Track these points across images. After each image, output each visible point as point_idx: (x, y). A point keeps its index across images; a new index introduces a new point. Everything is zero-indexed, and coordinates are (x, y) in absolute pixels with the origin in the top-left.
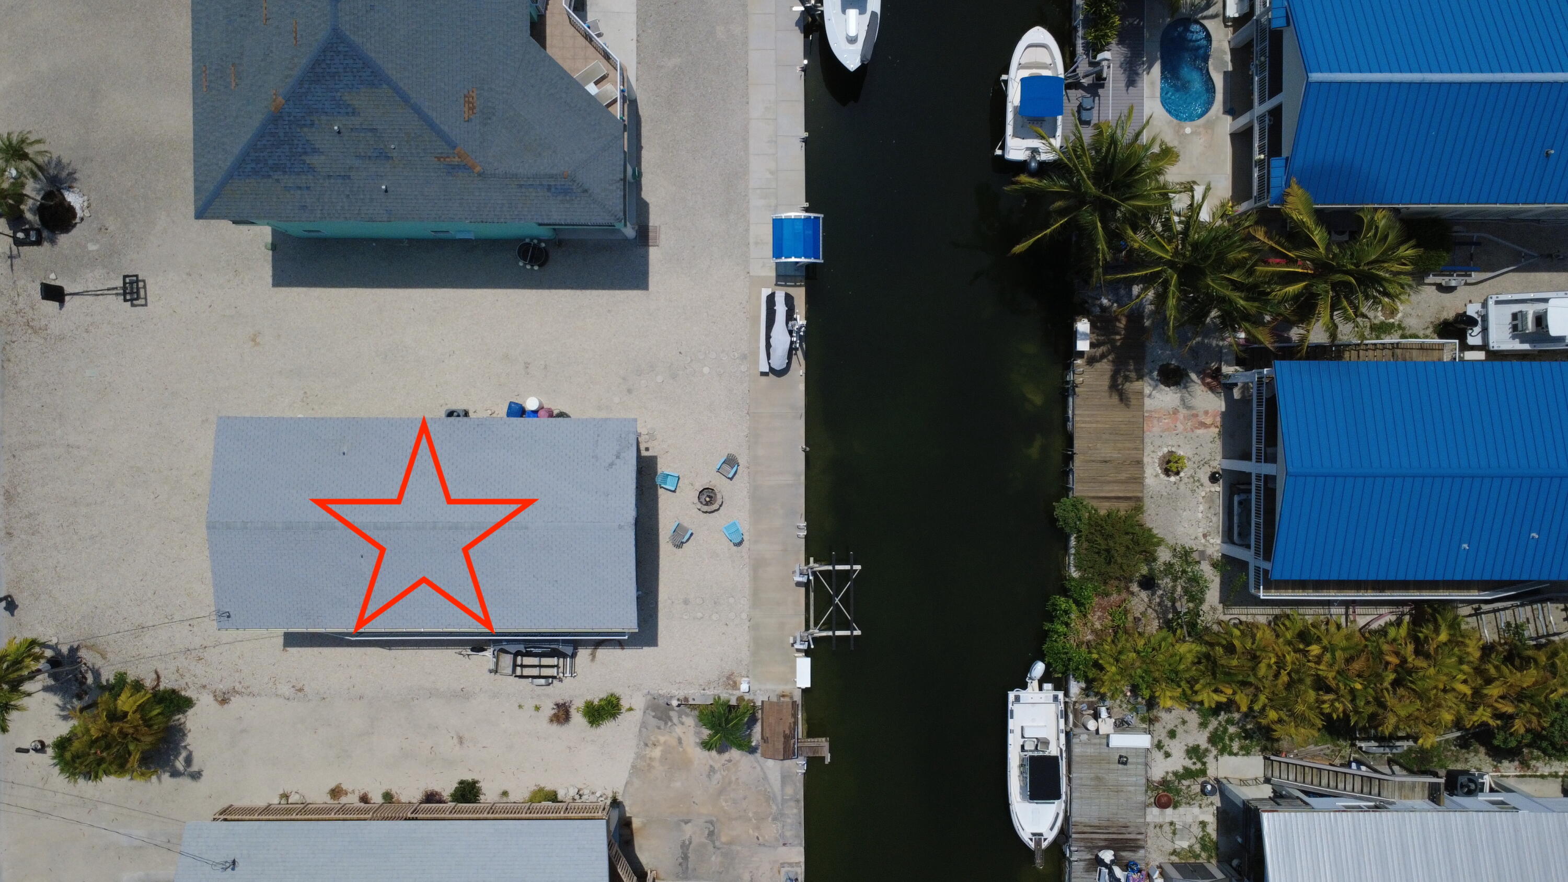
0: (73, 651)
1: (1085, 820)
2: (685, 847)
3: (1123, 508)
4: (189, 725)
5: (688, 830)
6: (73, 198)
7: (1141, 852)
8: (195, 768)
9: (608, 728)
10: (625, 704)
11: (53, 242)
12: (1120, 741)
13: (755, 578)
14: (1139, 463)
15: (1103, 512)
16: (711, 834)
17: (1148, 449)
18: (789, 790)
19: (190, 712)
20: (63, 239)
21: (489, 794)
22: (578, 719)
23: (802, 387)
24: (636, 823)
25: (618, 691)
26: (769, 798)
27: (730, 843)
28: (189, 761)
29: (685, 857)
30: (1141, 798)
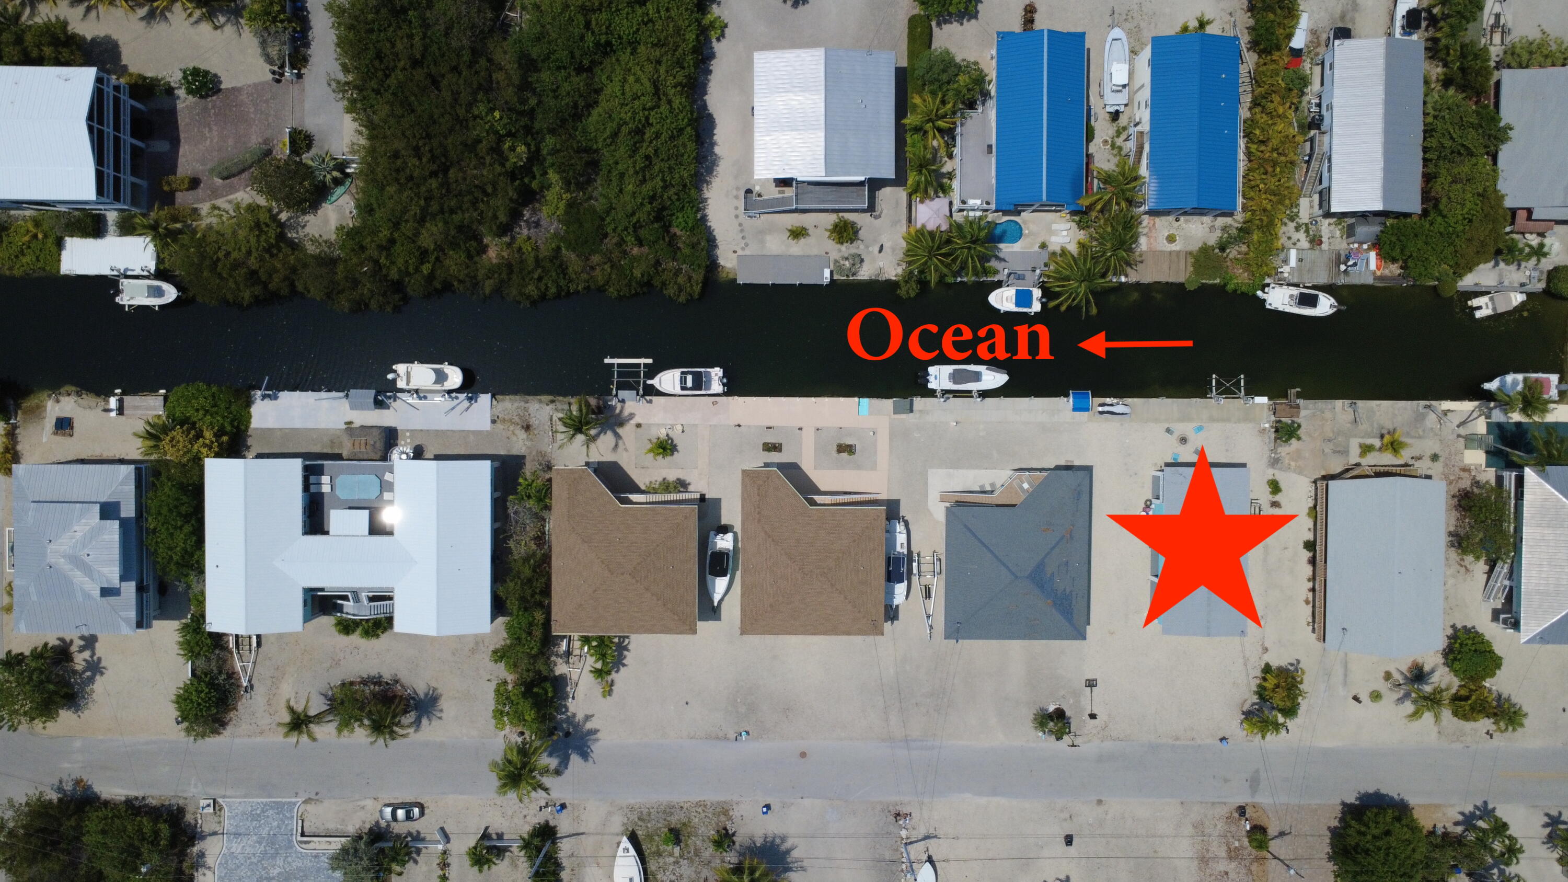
0: (1244, 713)
1: (1326, 277)
2: (1335, 452)
3: (1191, 260)
4: (1277, 665)
5: (1327, 450)
6: (1051, 708)
7: (1341, 252)
8: (1295, 662)
9: (1282, 485)
10: (1271, 477)
11: (1069, 718)
12: (1293, 262)
13: (1218, 420)
14: (1170, 252)
15: (1192, 269)
16: (1329, 441)
17: (1165, 249)
18: (1311, 406)
19: (1271, 664)
21: (1310, 536)
22: (1277, 498)
23: (1135, 400)
24: (1324, 473)
25: (1266, 481)
26: (1314, 415)
27: (1333, 432)
28: (1292, 665)
29: (1339, 452)
30: (1317, 252)
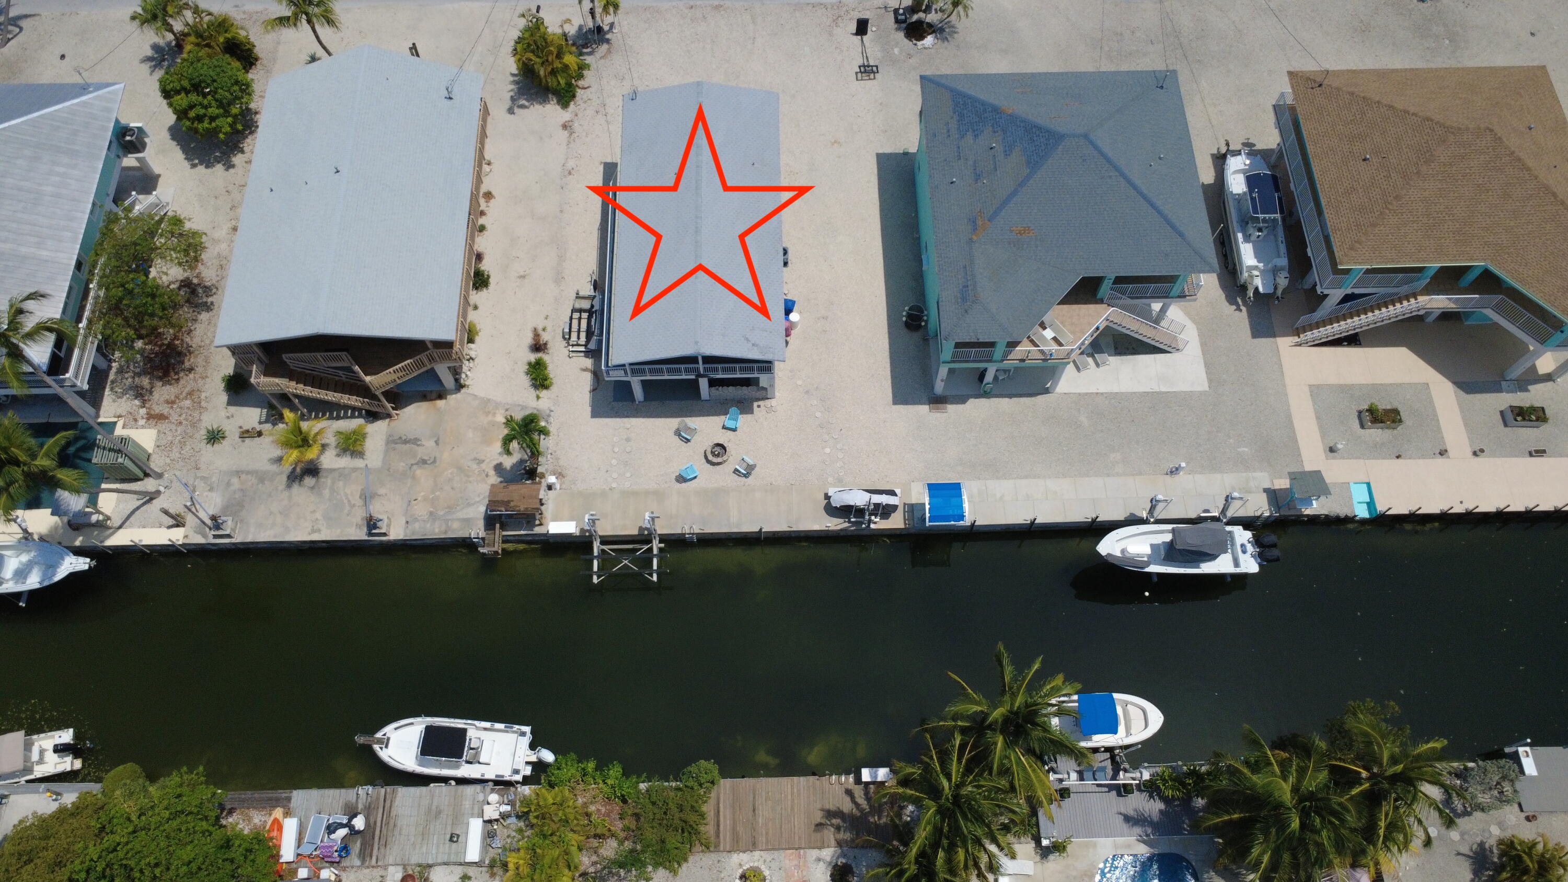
0: (608, 41)
1: (398, 802)
2: (415, 441)
3: (708, 829)
4: (548, 107)
5: (431, 443)
6: (929, 40)
7: (358, 862)
8: (516, 110)
9: (526, 381)
10: (544, 393)
11: (898, 29)
12: (476, 828)
13: (647, 493)
14: (753, 846)
15: (704, 808)
16: (424, 462)
17: (767, 855)
18: (456, 525)
20: (901, 35)
21: (476, 297)
22: (533, 357)
23: (816, 527)
24: (440, 403)
25: (554, 389)
26: (451, 508)
27: (414, 477)
28: (522, 107)
29: (406, 442)
30: (415, 859)
